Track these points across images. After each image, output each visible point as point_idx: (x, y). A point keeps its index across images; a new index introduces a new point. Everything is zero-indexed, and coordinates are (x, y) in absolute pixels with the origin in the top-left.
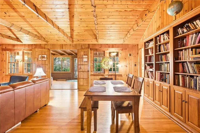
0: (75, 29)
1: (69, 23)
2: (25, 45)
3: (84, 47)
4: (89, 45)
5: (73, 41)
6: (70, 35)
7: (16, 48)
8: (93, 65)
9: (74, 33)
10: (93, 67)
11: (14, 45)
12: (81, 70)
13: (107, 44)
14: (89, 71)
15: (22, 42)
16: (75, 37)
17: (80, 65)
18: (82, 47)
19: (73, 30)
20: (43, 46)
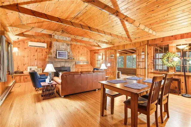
0: (128, 30)
1: (122, 27)
2: (103, 49)
3: (143, 44)
4: (148, 41)
5: (131, 41)
6: (127, 36)
7: (99, 51)
8: (152, 62)
9: (129, 34)
10: (152, 64)
11: (98, 50)
12: (140, 67)
13: (172, 36)
14: (145, 68)
15: (101, 47)
16: (131, 36)
17: (138, 62)
18: (141, 44)
19: (127, 31)
20: (112, 48)
